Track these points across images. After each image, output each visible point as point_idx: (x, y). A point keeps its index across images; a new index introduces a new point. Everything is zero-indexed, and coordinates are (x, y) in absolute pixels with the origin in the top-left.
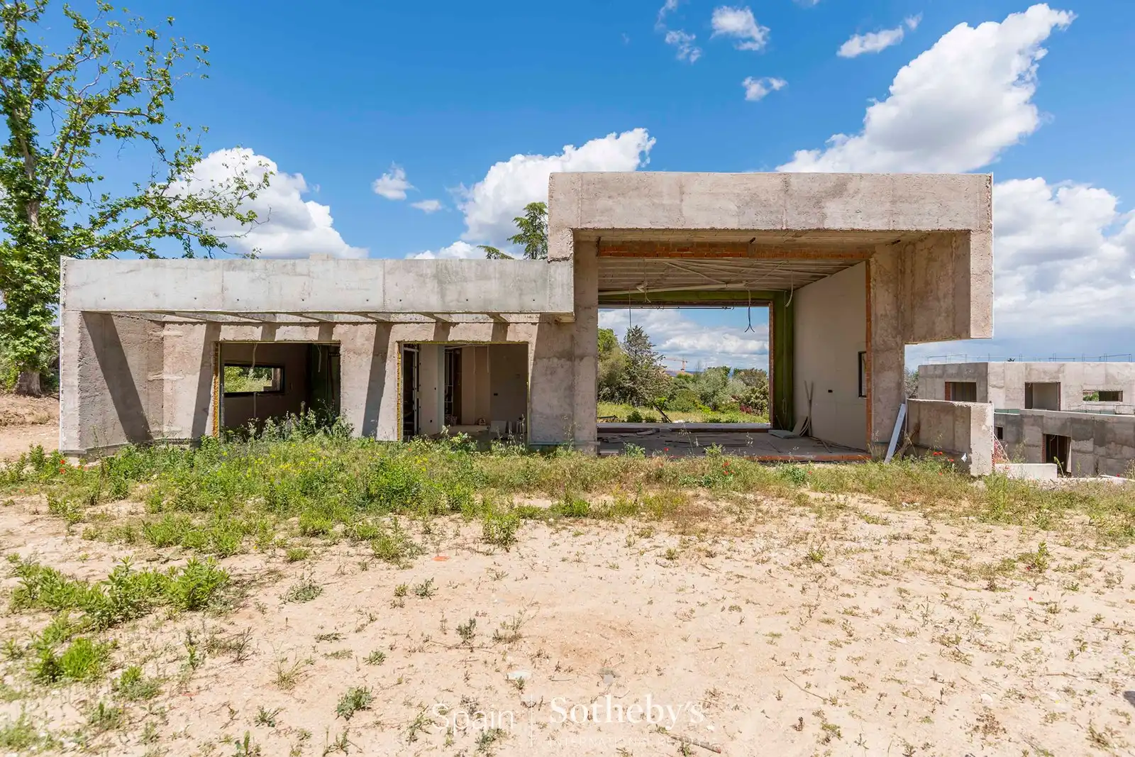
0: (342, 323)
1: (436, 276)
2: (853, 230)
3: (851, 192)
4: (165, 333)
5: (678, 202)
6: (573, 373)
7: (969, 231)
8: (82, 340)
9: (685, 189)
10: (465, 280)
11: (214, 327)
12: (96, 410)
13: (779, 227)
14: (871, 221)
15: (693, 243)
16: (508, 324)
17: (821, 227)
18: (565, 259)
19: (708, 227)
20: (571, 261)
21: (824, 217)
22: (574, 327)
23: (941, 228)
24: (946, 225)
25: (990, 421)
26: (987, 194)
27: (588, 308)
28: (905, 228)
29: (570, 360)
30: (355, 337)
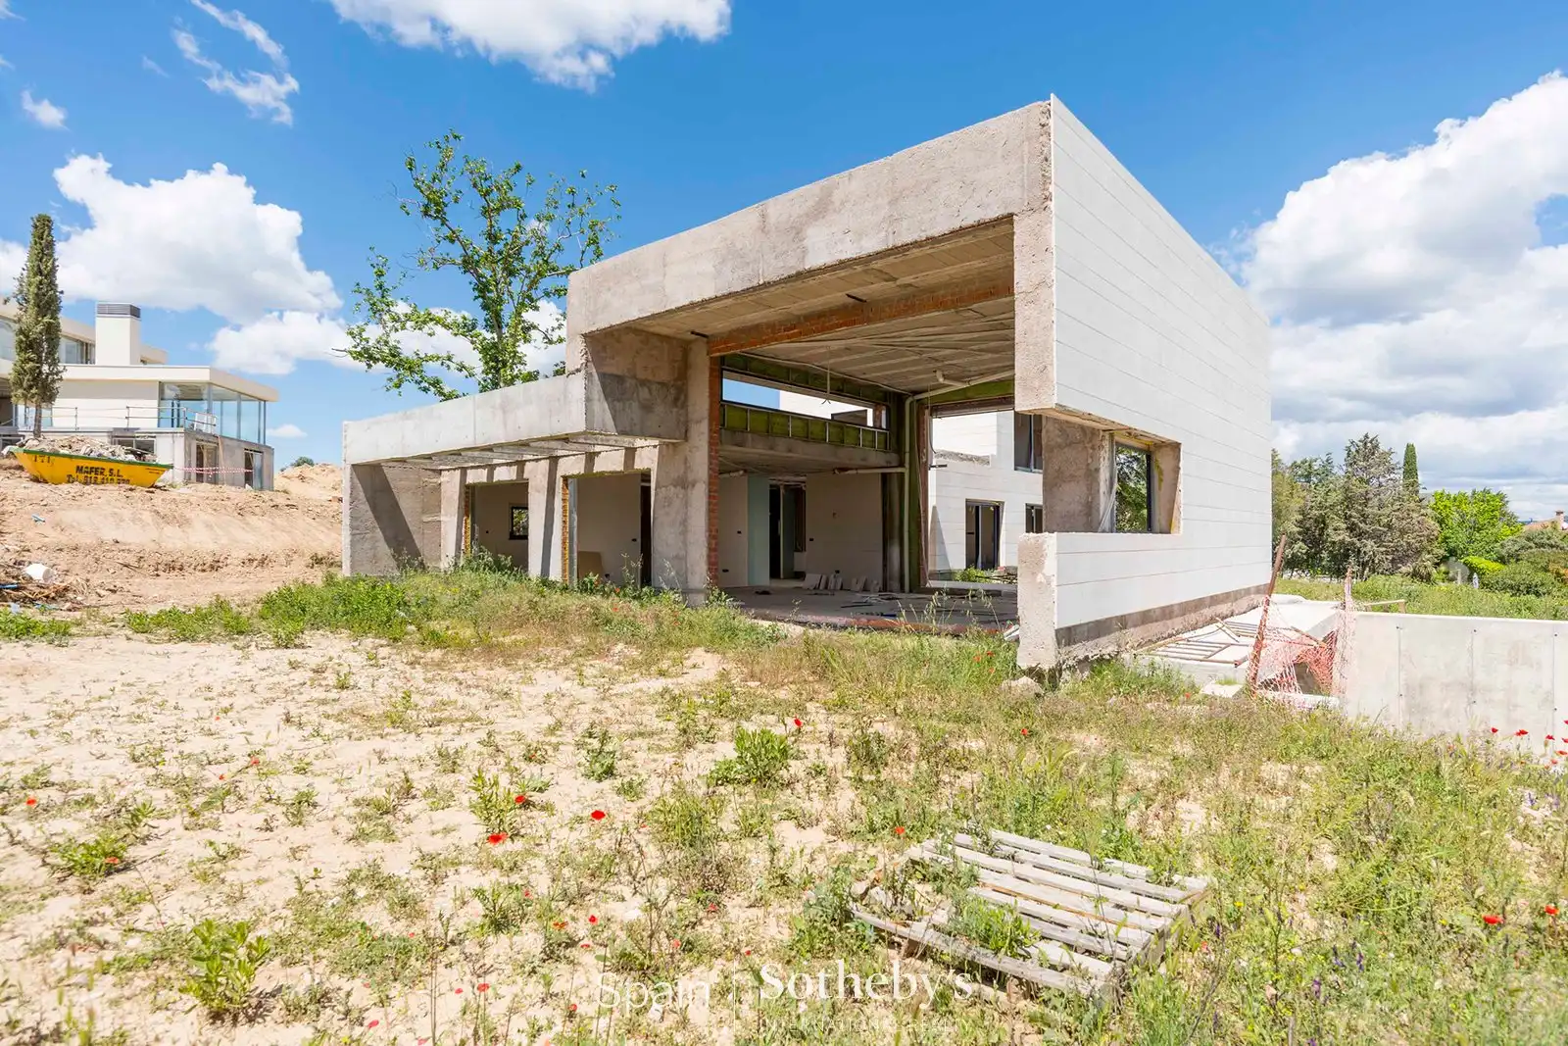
0: (529, 460)
1: (501, 407)
2: (841, 262)
3: (837, 203)
4: (442, 479)
5: (661, 278)
6: (686, 504)
7: (1012, 215)
8: (352, 487)
9: (668, 260)
11: (463, 471)
12: (367, 545)
13: (755, 284)
14: (863, 243)
15: (799, 317)
16: (635, 449)
17: (800, 269)
18: (578, 370)
19: (686, 302)
20: (583, 372)
21: (805, 251)
22: (687, 447)
23: (965, 224)
24: (971, 217)
25: (1050, 566)
26: (1043, 139)
27: (699, 422)
28: (909, 240)
29: (684, 487)
30: (537, 473)
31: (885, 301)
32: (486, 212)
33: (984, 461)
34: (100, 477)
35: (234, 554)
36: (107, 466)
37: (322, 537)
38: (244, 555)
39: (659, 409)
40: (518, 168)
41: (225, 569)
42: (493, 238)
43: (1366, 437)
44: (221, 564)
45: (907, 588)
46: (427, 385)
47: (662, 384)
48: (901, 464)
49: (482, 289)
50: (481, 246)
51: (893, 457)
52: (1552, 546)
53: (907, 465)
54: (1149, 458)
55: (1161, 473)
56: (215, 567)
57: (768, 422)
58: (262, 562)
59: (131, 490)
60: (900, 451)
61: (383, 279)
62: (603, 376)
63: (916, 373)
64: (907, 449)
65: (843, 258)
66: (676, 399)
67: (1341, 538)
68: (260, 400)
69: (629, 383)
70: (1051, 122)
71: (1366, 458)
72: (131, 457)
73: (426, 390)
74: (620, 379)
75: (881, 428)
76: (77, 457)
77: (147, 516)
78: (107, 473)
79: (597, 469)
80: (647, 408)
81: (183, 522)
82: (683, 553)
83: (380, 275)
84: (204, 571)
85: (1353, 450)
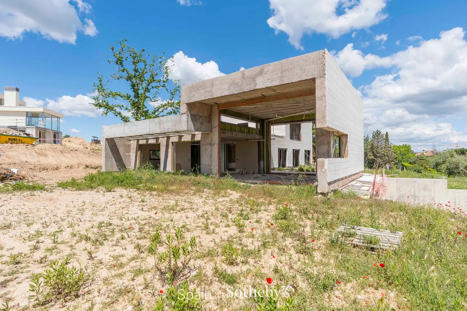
0: (160, 138)
1: (159, 123)
2: (267, 87)
3: (265, 72)
4: (131, 143)
5: (212, 89)
6: (211, 150)
7: (315, 78)
8: (106, 145)
9: (214, 84)
10: (164, 123)
11: (138, 140)
12: (110, 162)
13: (241, 92)
14: (273, 83)
16: (195, 135)
17: (255, 88)
18: (184, 113)
19: (220, 96)
20: (186, 114)
21: (256, 84)
22: (212, 134)
23: (302, 80)
24: (304, 78)
25: (326, 167)
26: (324, 59)
27: (215, 127)
28: (286, 83)
29: (211, 146)
30: (163, 141)
31: (271, 96)
32: (134, 63)
33: (282, 137)
34: (16, 142)
35: (62, 165)
36: (18, 138)
37: (87, 159)
38: (65, 165)
39: (205, 124)
40: (144, 50)
41: (60, 170)
42: (136, 71)
43: (378, 130)
44: (58, 168)
45: (265, 173)
46: (117, 114)
47: (206, 117)
48: (264, 139)
49: (133, 86)
50: (133, 73)
51: (261, 137)
52: (423, 159)
53: (265, 139)
54: (339, 138)
55: (343, 142)
56: (57, 169)
57: (231, 127)
58: (71, 167)
59: (27, 145)
60: (263, 135)
61: (101, 82)
62: (191, 115)
63: (270, 114)
64: (265, 135)
65: (267, 86)
66: (209, 121)
67: (371, 158)
68: (58, 117)
69: (198, 117)
70: (325, 55)
71: (377, 136)
72: (25, 136)
73: (116, 115)
74: (195, 116)
75: (258, 128)
76: (9, 135)
77: (34, 154)
78: (18, 140)
79: (182, 140)
80: (202, 124)
81: (46, 155)
82: (210, 164)
83: (101, 81)
84: (54, 170)
85: (374, 134)
